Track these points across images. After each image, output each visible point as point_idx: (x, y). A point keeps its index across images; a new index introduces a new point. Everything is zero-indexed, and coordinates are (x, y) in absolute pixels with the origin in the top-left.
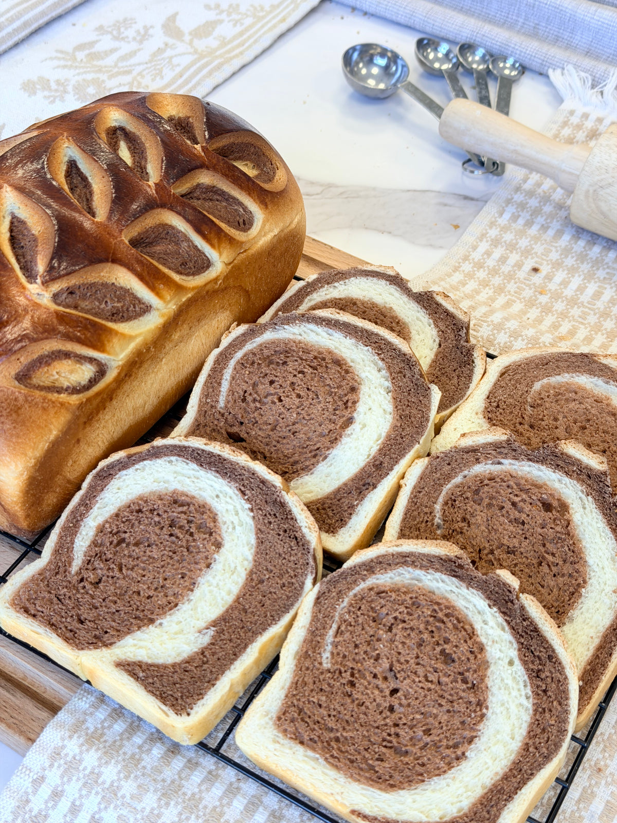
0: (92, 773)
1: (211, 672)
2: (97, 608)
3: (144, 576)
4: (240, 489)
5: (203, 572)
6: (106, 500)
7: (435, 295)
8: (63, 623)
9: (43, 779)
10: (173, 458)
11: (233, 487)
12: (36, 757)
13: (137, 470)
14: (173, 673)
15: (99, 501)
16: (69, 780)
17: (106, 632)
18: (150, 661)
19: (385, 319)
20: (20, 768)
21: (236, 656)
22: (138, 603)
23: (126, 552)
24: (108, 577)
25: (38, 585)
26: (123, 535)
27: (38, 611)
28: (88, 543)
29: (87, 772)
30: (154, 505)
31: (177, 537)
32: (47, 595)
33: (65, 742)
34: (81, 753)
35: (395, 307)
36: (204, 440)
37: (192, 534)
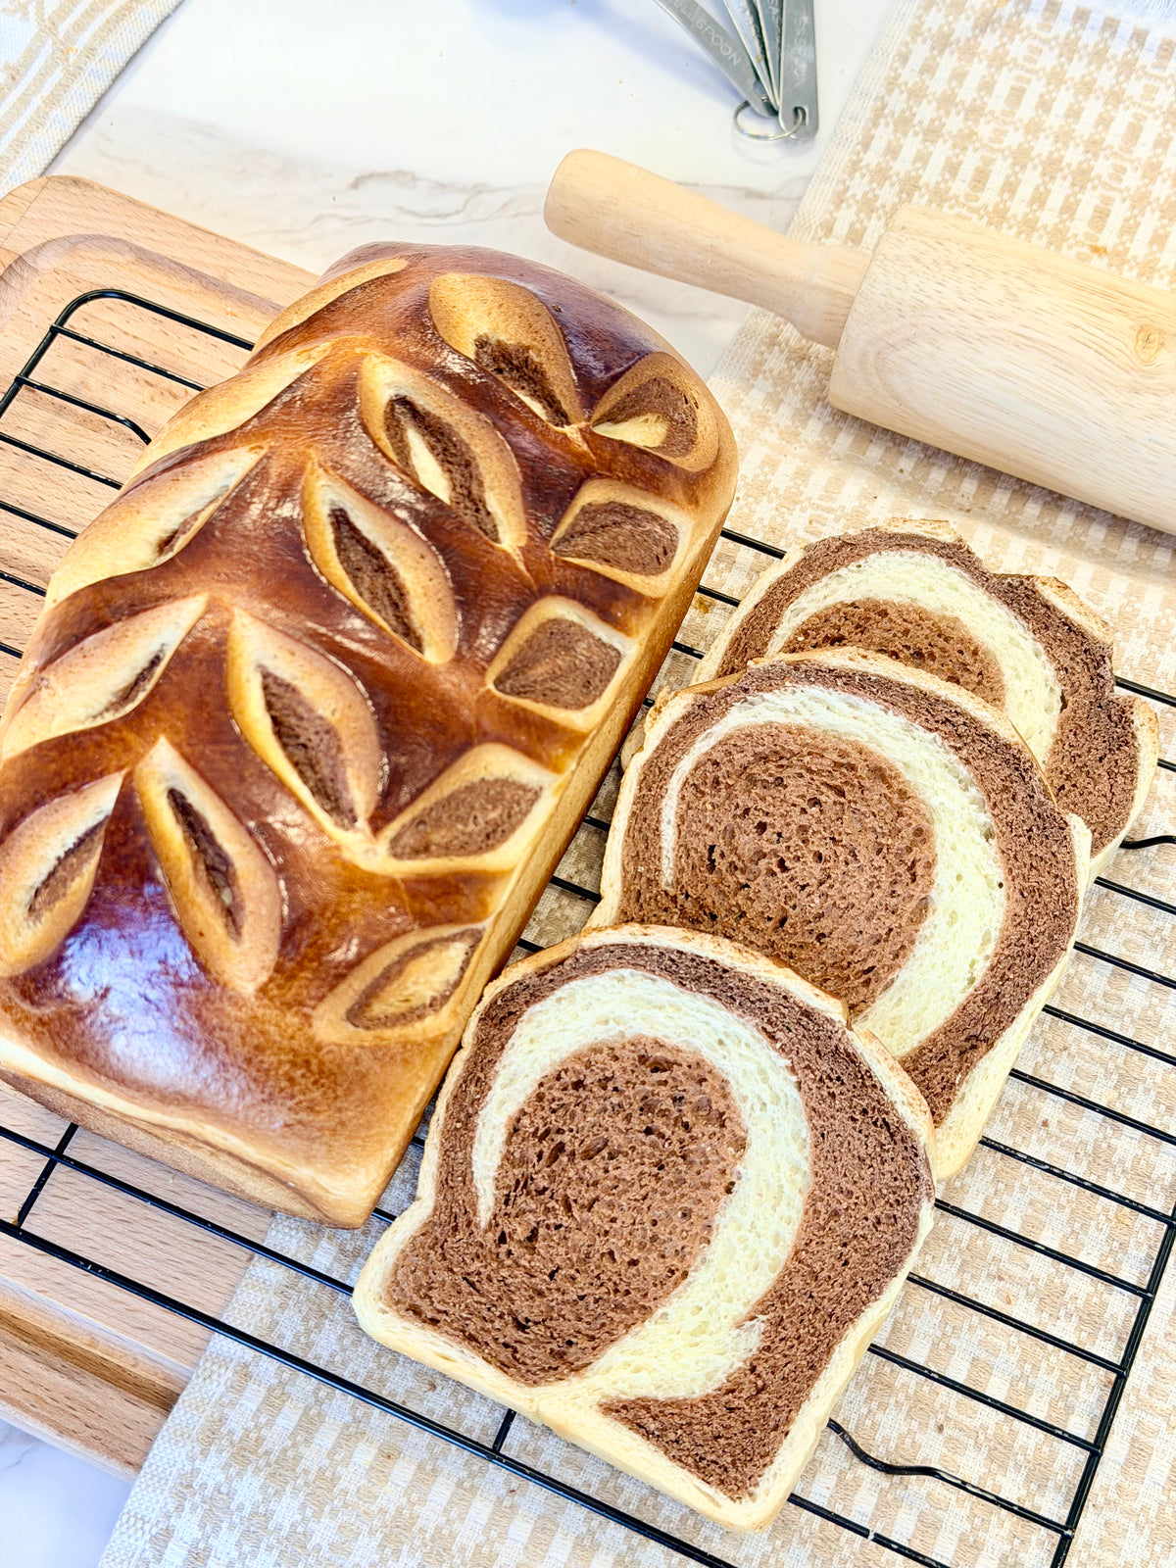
0: (254, 1513)
1: (776, 1407)
2: (540, 1294)
3: (614, 1220)
4: (764, 1029)
5: (721, 1203)
6: (514, 1068)
7: (1039, 587)
8: (488, 1331)
9: (169, 1532)
10: (626, 972)
11: (749, 1026)
12: (148, 1497)
13: (559, 1000)
14: (708, 1416)
15: (502, 1073)
16: (217, 1529)
17: (570, 1343)
18: (661, 1396)
19: (948, 647)
20: (125, 1518)
21: (815, 1368)
22: (615, 1278)
23: (571, 1174)
24: (548, 1227)
25: (427, 1257)
26: (559, 1138)
27: (439, 1312)
28: (497, 1160)
29: (245, 1513)
30: (603, 1070)
31: (662, 1136)
32: (447, 1277)
33: (197, 1462)
34: (229, 1480)
35: (965, 618)
36: (680, 932)
37: (686, 1127)
